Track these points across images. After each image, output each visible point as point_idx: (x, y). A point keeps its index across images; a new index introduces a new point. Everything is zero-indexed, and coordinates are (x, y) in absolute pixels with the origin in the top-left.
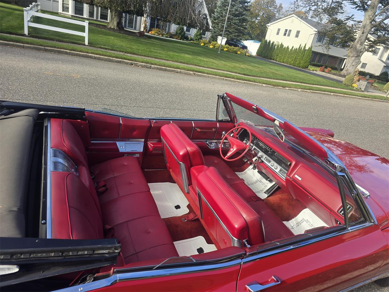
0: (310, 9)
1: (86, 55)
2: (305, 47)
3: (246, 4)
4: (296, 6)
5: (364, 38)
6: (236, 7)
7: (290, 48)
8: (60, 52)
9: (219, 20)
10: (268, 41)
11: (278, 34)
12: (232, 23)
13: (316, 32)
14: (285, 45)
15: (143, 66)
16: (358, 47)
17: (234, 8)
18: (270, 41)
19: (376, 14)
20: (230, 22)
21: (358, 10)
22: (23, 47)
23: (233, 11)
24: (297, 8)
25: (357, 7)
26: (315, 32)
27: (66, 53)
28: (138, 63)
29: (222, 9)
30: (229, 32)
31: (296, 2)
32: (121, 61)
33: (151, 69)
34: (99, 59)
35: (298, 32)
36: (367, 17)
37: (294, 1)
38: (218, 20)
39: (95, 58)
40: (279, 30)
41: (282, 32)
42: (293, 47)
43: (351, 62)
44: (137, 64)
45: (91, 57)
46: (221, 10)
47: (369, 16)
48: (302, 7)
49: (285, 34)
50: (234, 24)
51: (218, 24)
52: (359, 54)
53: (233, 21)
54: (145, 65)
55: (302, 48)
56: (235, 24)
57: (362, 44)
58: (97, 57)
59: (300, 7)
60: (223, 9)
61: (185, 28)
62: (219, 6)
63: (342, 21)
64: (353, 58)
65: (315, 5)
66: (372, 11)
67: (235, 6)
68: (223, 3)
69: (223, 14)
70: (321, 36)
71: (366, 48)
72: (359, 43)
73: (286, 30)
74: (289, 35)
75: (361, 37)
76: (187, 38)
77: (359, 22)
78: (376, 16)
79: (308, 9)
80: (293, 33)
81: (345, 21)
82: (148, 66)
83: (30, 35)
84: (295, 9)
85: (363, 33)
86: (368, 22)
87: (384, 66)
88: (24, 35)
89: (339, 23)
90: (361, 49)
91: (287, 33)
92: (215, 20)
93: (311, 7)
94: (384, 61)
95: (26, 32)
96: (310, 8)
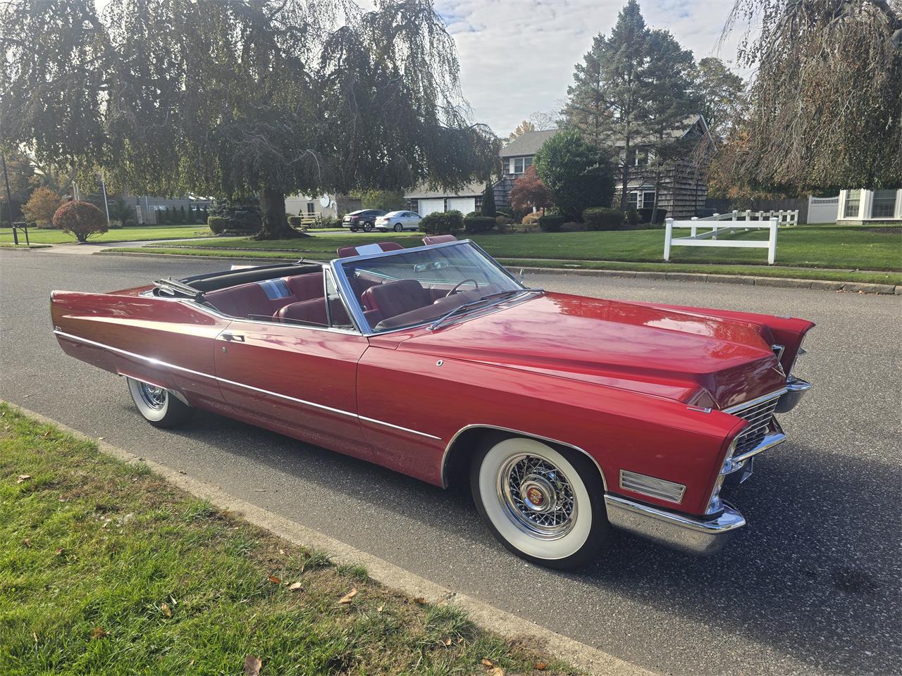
1: (736, 278)
8: (689, 279)
15: (866, 291)
22: (635, 276)
27: (701, 279)
28: (855, 284)
32: (811, 284)
33: (892, 296)
34: (762, 284)
39: (754, 283)
44: (855, 286)
45: (745, 282)
54: (875, 287)
58: (757, 280)
82: (883, 288)
83: (673, 260)
88: (662, 261)
95: (666, 256)
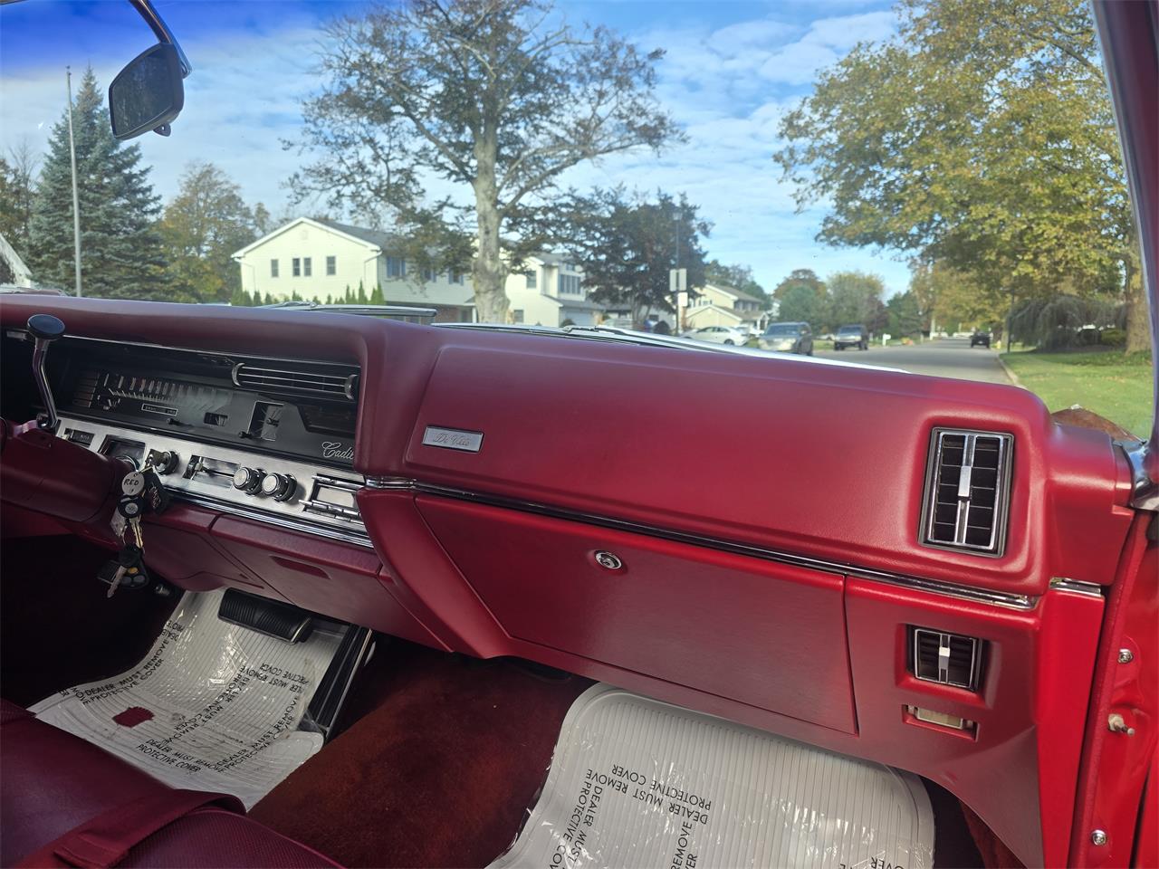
0: (339, 195)
2: (361, 290)
3: (140, 196)
4: (298, 191)
5: (493, 243)
6: (105, 206)
7: (323, 300)
9: (53, 253)
10: (252, 295)
11: (275, 273)
12: (108, 253)
13: (377, 251)
14: (307, 297)
16: (489, 267)
17: (99, 210)
18: (257, 295)
19: (498, 184)
20: (101, 251)
21: (455, 181)
23: (98, 217)
24: (302, 195)
25: (449, 175)
26: (375, 254)
29: (55, 216)
30: (107, 284)
31: (296, 181)
35: (331, 261)
36: (482, 195)
37: (290, 179)
38: (48, 252)
40: (275, 263)
41: (286, 268)
42: (329, 298)
43: (488, 305)
46: (53, 223)
47: (485, 192)
48: (316, 193)
49: (296, 272)
50: (116, 256)
51: (54, 267)
52: (497, 282)
53: (109, 246)
55: (354, 295)
56: (118, 254)
57: (494, 258)
59: (309, 191)
60: (60, 215)
62: (42, 209)
63: (430, 214)
64: (489, 296)
65: (348, 184)
66: (485, 179)
67: (103, 202)
68: (55, 198)
69: (64, 232)
70: (394, 257)
71: (508, 266)
72: (488, 257)
73: (296, 262)
74: (308, 272)
75: (487, 243)
77: (468, 209)
78: (500, 189)
79: (335, 195)
80: (319, 266)
81: (436, 211)
84: (300, 197)
85: (487, 233)
86: (488, 205)
87: (560, 308)
89: (424, 218)
90: (498, 270)
91: (301, 267)
92: (39, 255)
93: (340, 188)
94: (555, 295)
96: (338, 192)
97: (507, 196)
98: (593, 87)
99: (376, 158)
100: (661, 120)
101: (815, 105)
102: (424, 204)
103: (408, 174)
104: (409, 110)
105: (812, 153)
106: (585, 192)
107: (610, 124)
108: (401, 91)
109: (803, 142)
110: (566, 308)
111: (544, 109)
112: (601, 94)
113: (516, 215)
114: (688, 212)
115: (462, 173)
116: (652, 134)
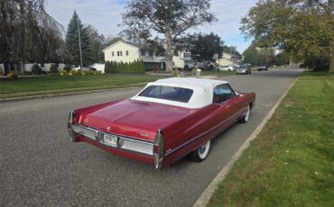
2: (138, 60)
5: (170, 48)
7: (128, 63)
11: (113, 55)
14: (124, 62)
16: (169, 54)
19: (171, 34)
26: (138, 50)
35: (127, 52)
36: (167, 36)
40: (113, 53)
41: (116, 53)
42: (130, 62)
49: (118, 55)
52: (171, 58)
55: (136, 61)
57: (170, 52)
61: (40, 65)
64: (169, 61)
66: (168, 32)
70: (142, 52)
71: (173, 54)
73: (118, 52)
74: (121, 55)
75: (168, 48)
76: (44, 72)
80: (124, 53)
81: (155, 40)
85: (168, 46)
86: (169, 39)
87: (184, 62)
90: (171, 55)
94: (183, 59)
97: (173, 36)
98: (194, 7)
99: (140, 27)
100: (211, 16)
101: (250, 15)
102: (152, 38)
103: (148, 31)
104: (149, 16)
105: (249, 27)
106: (192, 34)
107: (199, 17)
108: (147, 11)
109: (246, 25)
110: (186, 62)
111: (181, 14)
112: (196, 10)
113: (175, 40)
114: (218, 39)
115: (162, 31)
116: (209, 19)
